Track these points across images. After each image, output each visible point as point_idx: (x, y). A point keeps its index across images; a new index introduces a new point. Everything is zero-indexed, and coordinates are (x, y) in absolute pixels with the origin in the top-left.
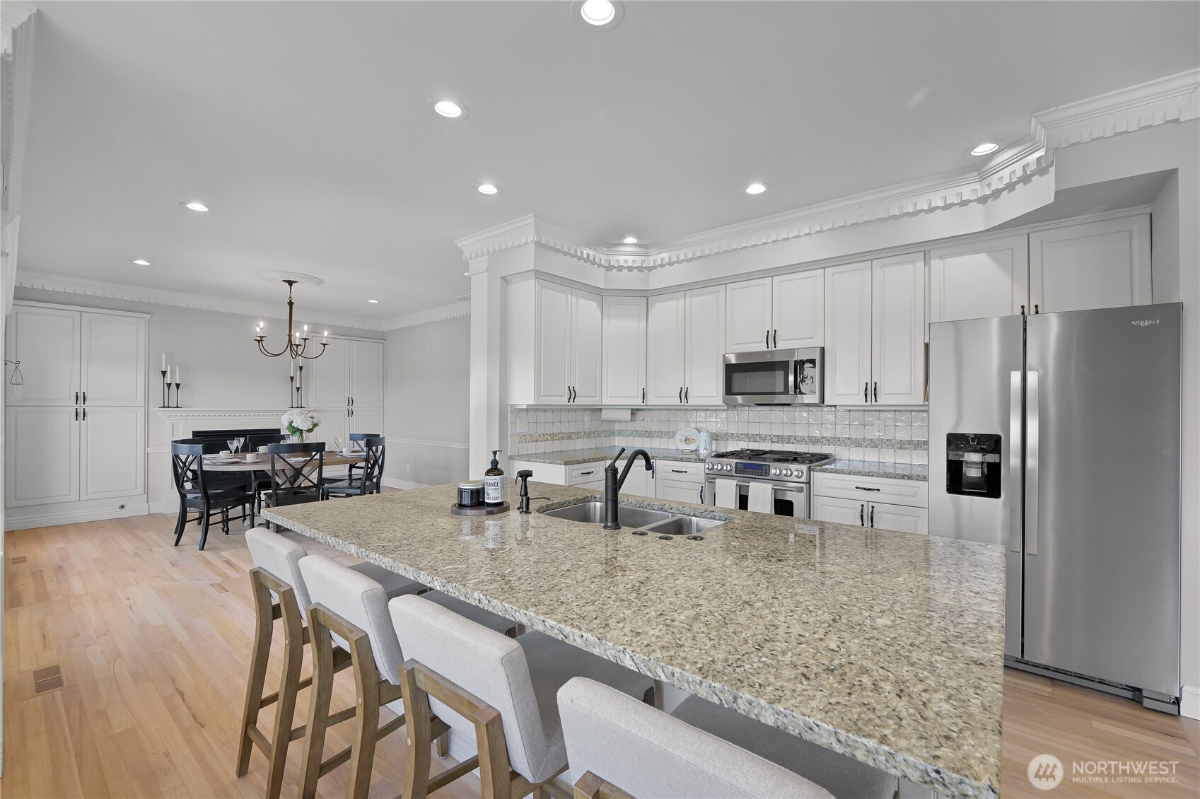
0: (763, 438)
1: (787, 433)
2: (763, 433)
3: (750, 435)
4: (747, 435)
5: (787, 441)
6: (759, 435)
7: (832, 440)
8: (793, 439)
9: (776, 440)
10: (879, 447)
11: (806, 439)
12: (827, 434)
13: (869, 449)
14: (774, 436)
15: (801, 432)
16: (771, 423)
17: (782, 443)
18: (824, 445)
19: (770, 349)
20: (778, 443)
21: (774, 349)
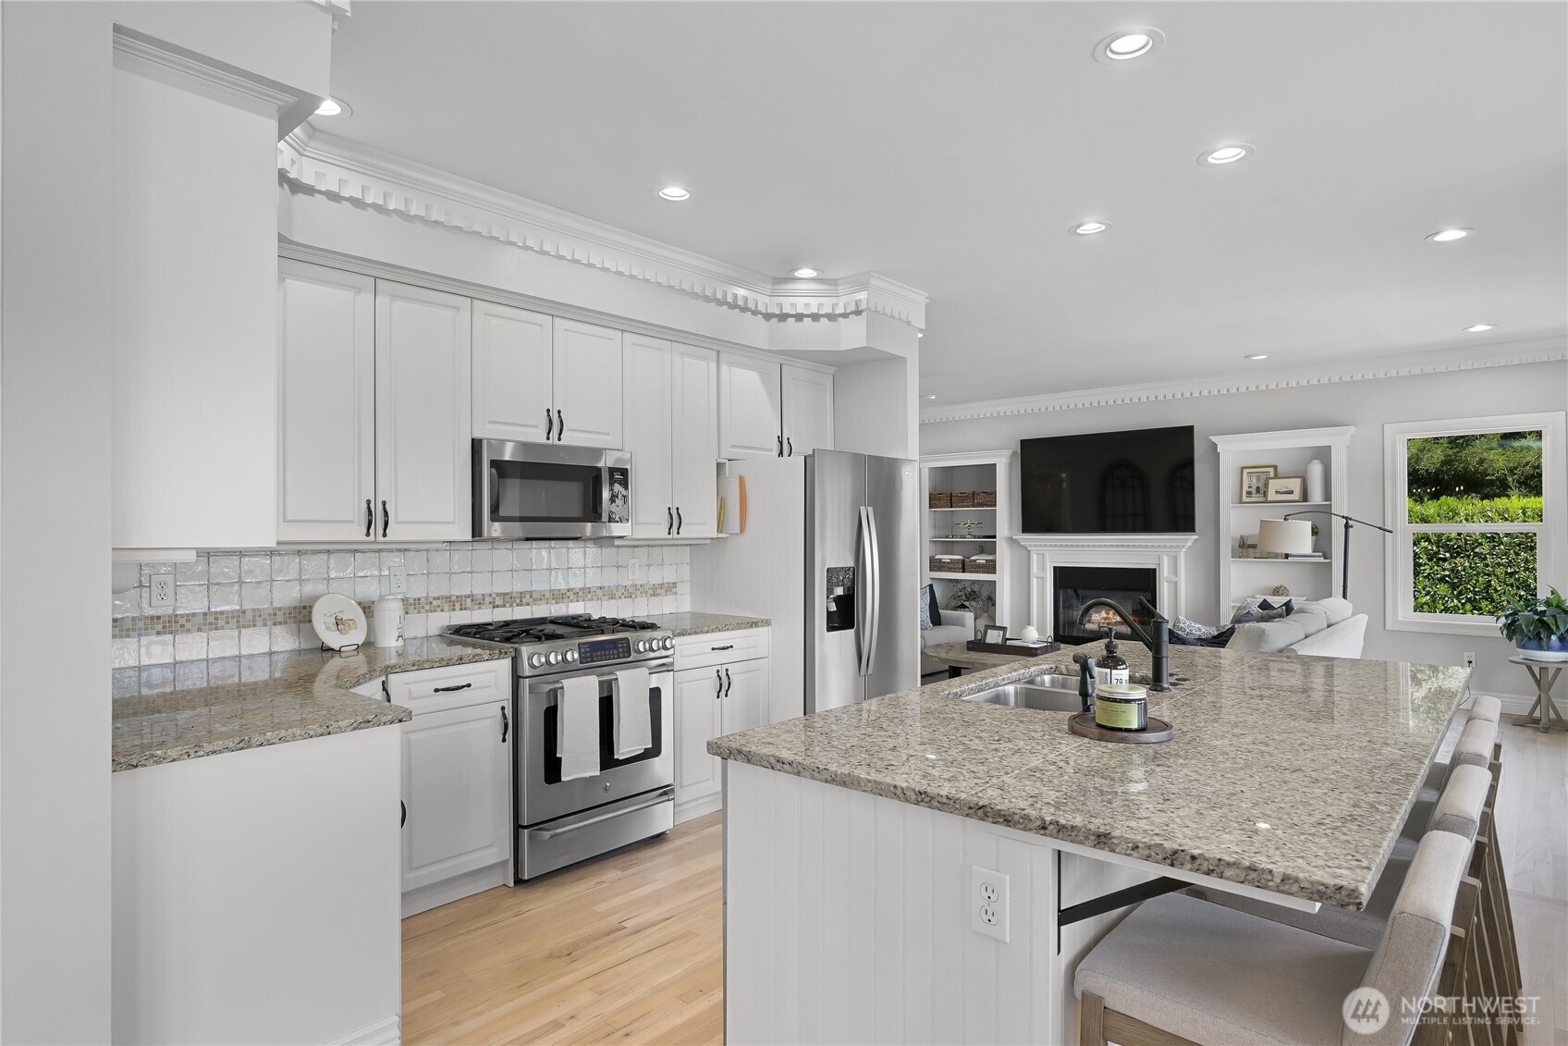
0: (478, 601)
1: (519, 587)
2: (478, 591)
3: (454, 598)
4: (448, 598)
5: (518, 601)
6: (471, 596)
7: (581, 593)
8: (528, 596)
9: (501, 603)
10: (633, 596)
11: (547, 596)
12: (576, 583)
13: (623, 600)
14: (497, 594)
15: (540, 585)
16: (492, 572)
17: (511, 606)
18: (572, 601)
19: (550, 442)
20: (504, 606)
21: (557, 442)
